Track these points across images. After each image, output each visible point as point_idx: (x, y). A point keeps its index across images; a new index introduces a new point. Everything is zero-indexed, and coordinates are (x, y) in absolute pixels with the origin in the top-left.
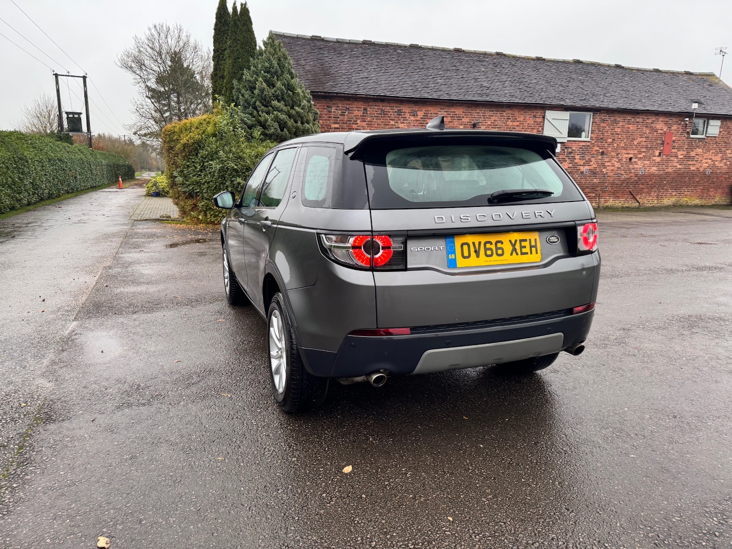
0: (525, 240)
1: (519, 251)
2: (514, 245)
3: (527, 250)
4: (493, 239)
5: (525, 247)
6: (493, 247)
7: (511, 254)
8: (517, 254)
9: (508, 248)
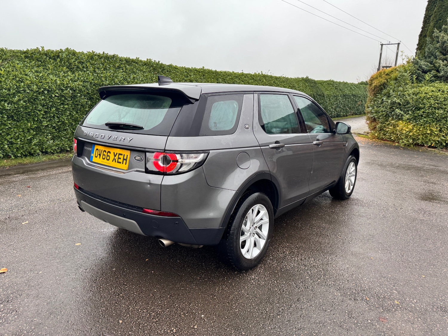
0: (121, 155)
1: (117, 160)
2: (115, 156)
3: (121, 161)
4: (107, 150)
5: (120, 158)
6: (106, 154)
7: (113, 161)
8: (115, 162)
9: (112, 156)
